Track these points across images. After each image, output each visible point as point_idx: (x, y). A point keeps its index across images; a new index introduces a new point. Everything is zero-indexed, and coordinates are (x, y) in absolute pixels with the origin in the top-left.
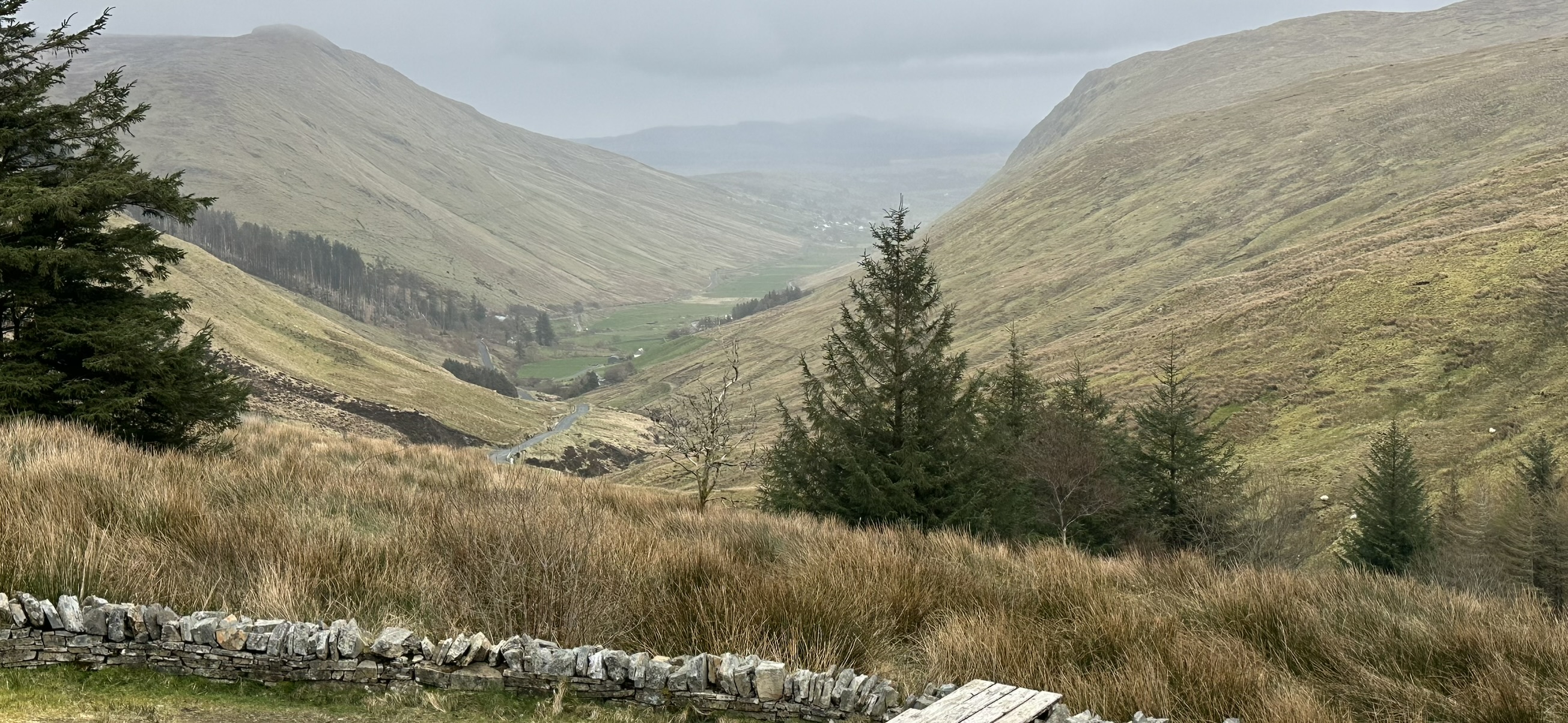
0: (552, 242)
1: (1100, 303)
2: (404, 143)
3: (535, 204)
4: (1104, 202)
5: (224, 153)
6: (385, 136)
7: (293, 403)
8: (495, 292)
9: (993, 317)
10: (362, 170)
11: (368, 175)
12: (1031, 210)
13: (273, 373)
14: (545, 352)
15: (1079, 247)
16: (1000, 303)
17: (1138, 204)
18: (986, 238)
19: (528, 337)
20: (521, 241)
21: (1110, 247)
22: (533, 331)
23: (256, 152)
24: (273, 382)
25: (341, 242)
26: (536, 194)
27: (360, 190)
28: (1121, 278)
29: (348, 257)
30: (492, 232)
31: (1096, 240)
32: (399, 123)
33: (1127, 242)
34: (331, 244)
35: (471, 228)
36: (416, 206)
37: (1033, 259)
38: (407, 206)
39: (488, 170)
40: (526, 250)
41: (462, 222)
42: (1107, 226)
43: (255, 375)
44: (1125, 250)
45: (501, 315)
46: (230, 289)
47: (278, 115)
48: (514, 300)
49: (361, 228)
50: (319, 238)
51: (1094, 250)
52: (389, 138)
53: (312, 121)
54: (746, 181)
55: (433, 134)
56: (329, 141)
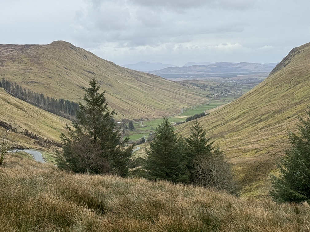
0: (135, 101)
1: (289, 116)
2: (93, 73)
3: (130, 90)
4: (292, 86)
5: (42, 77)
6: (87, 71)
7: (50, 147)
8: (118, 115)
9: (258, 120)
10: (80, 81)
11: (82, 82)
12: (271, 89)
13: (45, 138)
14: (131, 132)
15: (284, 99)
16: (260, 116)
17: (302, 87)
18: (258, 97)
19: (127, 128)
20: (126, 101)
21: (293, 99)
22: (128, 126)
23: (51, 77)
24: (45, 141)
25: (74, 102)
26: (131, 87)
27: (80, 87)
28: (296, 108)
30: (117, 98)
31: (290, 97)
32: (92, 68)
33: (298, 98)
34: (71, 102)
35: (112, 97)
37: (271, 103)
39: (117, 81)
40: (127, 103)
42: (293, 93)
43: (40, 139)
44: (298, 100)
45: (119, 122)
46: (36, 115)
47: (57, 66)
48: (123, 117)
49: (80, 98)
50: (68, 101)
51: (289, 100)
52: (89, 72)
53: (66, 67)
54: (193, 82)
55: (102, 71)
56: (71, 73)
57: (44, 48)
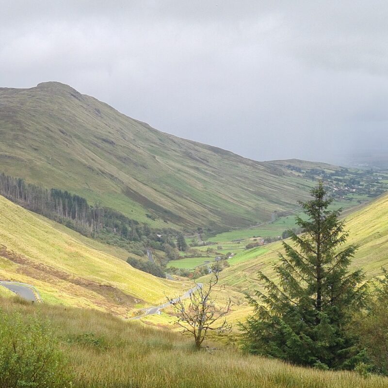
2: (112, 143)
6: (102, 140)
10: (89, 157)
11: (93, 160)
13: (37, 262)
14: (181, 254)
19: (173, 246)
20: (171, 195)
22: (175, 243)
23: (36, 147)
24: (37, 268)
25: (77, 195)
26: (179, 170)
27: (88, 167)
29: (81, 202)
30: (155, 190)
32: (110, 132)
34: (72, 195)
35: (145, 187)
36: (117, 176)
38: (112, 176)
39: (154, 157)
40: (173, 199)
41: (141, 185)
43: (28, 263)
45: (159, 234)
46: (17, 218)
47: (48, 129)
48: (166, 226)
49: (87, 187)
50: (66, 192)
52: (104, 140)
53: (64, 131)
54: (292, 164)
55: (127, 139)
56: (73, 142)
57: (24, 94)
